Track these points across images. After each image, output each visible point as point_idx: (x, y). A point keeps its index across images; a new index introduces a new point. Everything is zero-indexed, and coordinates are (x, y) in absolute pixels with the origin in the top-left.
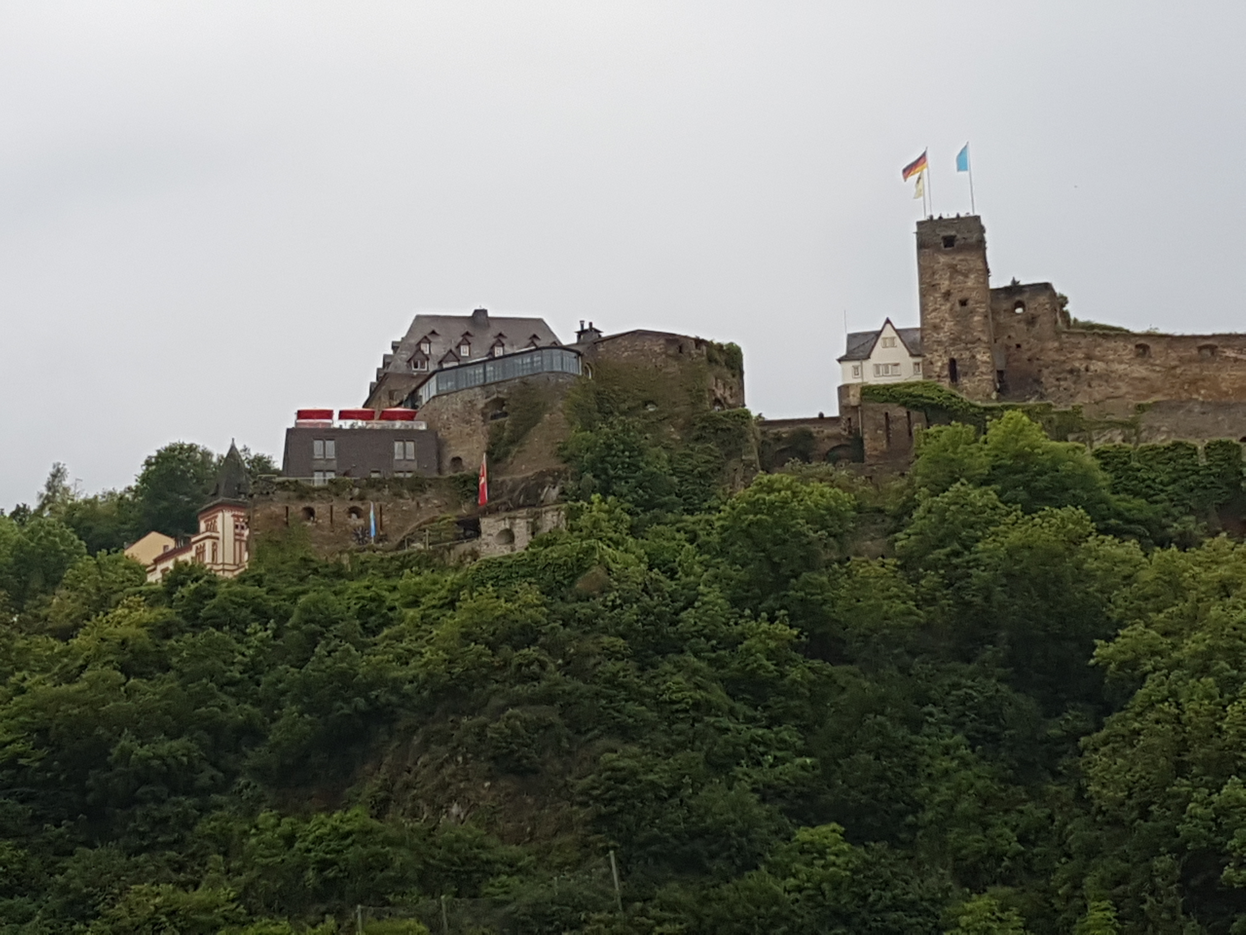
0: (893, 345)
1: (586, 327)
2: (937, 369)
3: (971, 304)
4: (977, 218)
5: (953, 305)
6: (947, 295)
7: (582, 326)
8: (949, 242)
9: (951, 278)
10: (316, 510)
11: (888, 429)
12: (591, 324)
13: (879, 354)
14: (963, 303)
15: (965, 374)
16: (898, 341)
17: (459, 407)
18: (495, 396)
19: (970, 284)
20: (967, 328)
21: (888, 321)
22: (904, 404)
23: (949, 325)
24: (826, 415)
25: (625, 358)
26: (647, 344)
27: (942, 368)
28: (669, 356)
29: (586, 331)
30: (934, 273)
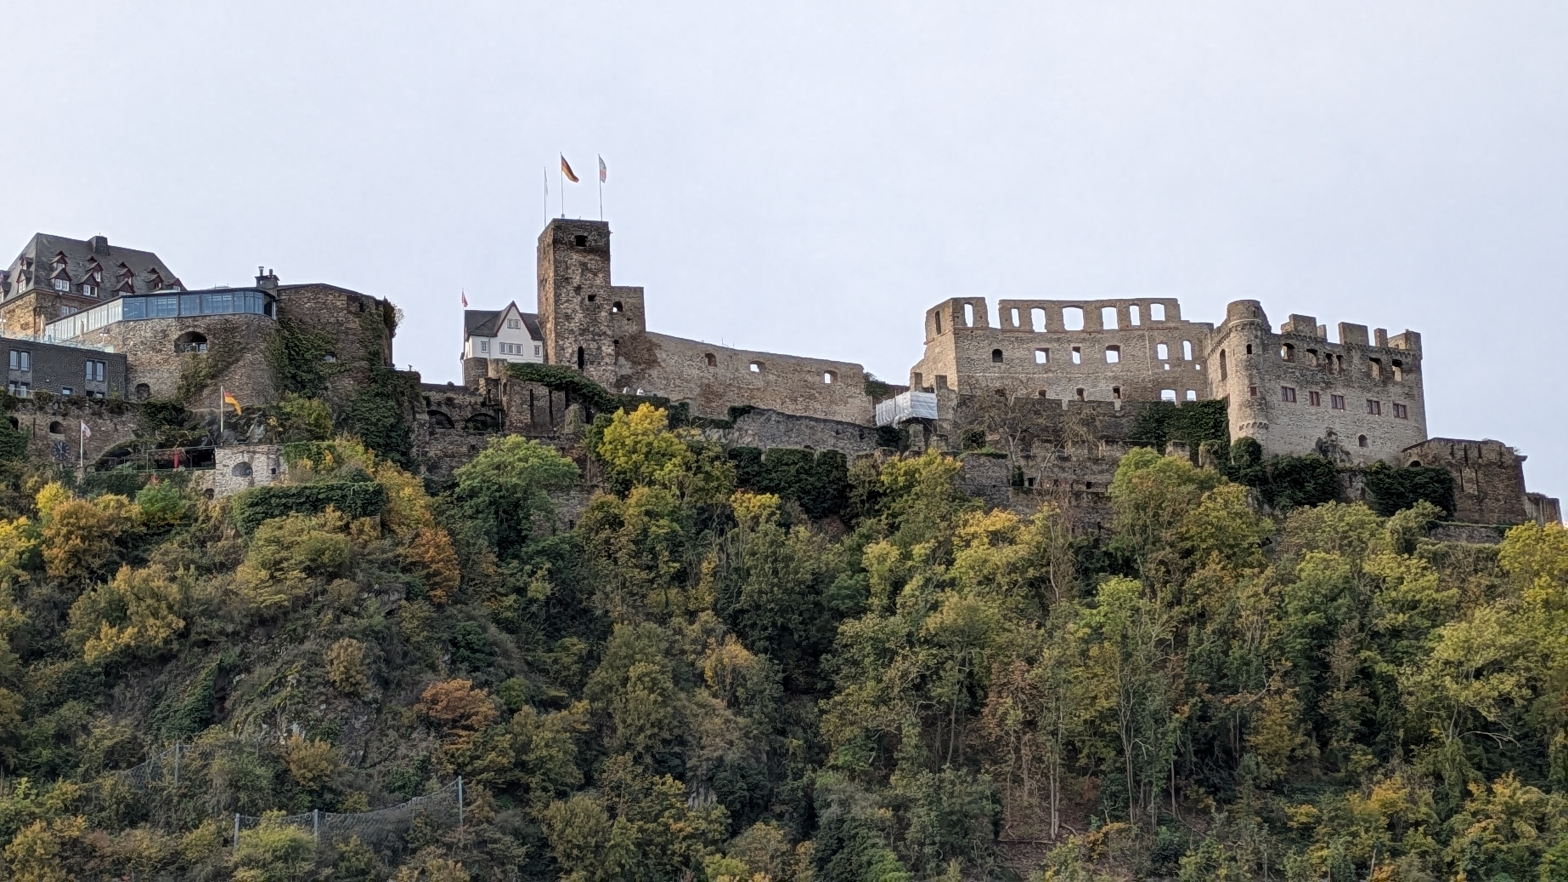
0: (517, 328)
1: (266, 273)
2: (568, 355)
3: (598, 300)
4: (606, 224)
5: (583, 299)
6: (578, 289)
7: (261, 271)
8: (581, 241)
9: (582, 274)
10: (20, 421)
11: (532, 405)
12: (271, 271)
13: (506, 334)
14: (591, 298)
15: (592, 363)
16: (522, 325)
17: (149, 335)
18: (191, 329)
19: (598, 282)
20: (595, 321)
21: (513, 304)
22: (548, 385)
23: (579, 316)
24: (456, 384)
25: (309, 309)
26: (330, 297)
27: (572, 355)
28: (350, 312)
29: (266, 277)
30: (567, 268)
